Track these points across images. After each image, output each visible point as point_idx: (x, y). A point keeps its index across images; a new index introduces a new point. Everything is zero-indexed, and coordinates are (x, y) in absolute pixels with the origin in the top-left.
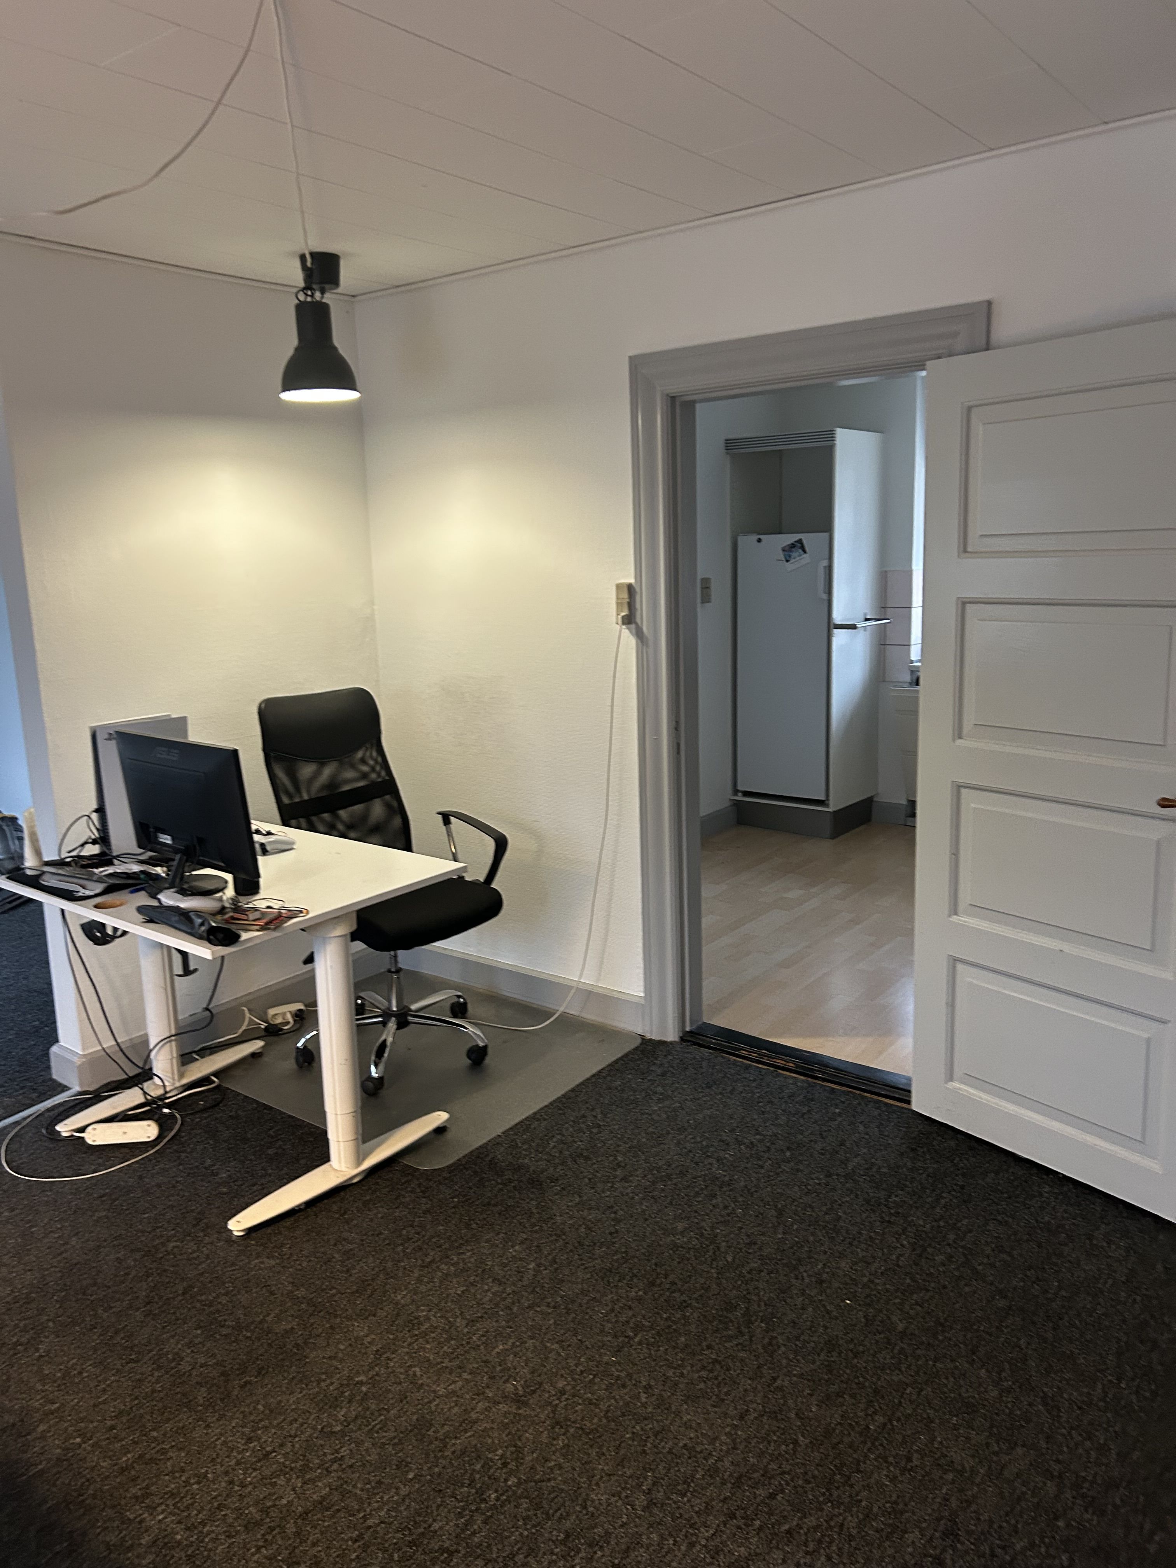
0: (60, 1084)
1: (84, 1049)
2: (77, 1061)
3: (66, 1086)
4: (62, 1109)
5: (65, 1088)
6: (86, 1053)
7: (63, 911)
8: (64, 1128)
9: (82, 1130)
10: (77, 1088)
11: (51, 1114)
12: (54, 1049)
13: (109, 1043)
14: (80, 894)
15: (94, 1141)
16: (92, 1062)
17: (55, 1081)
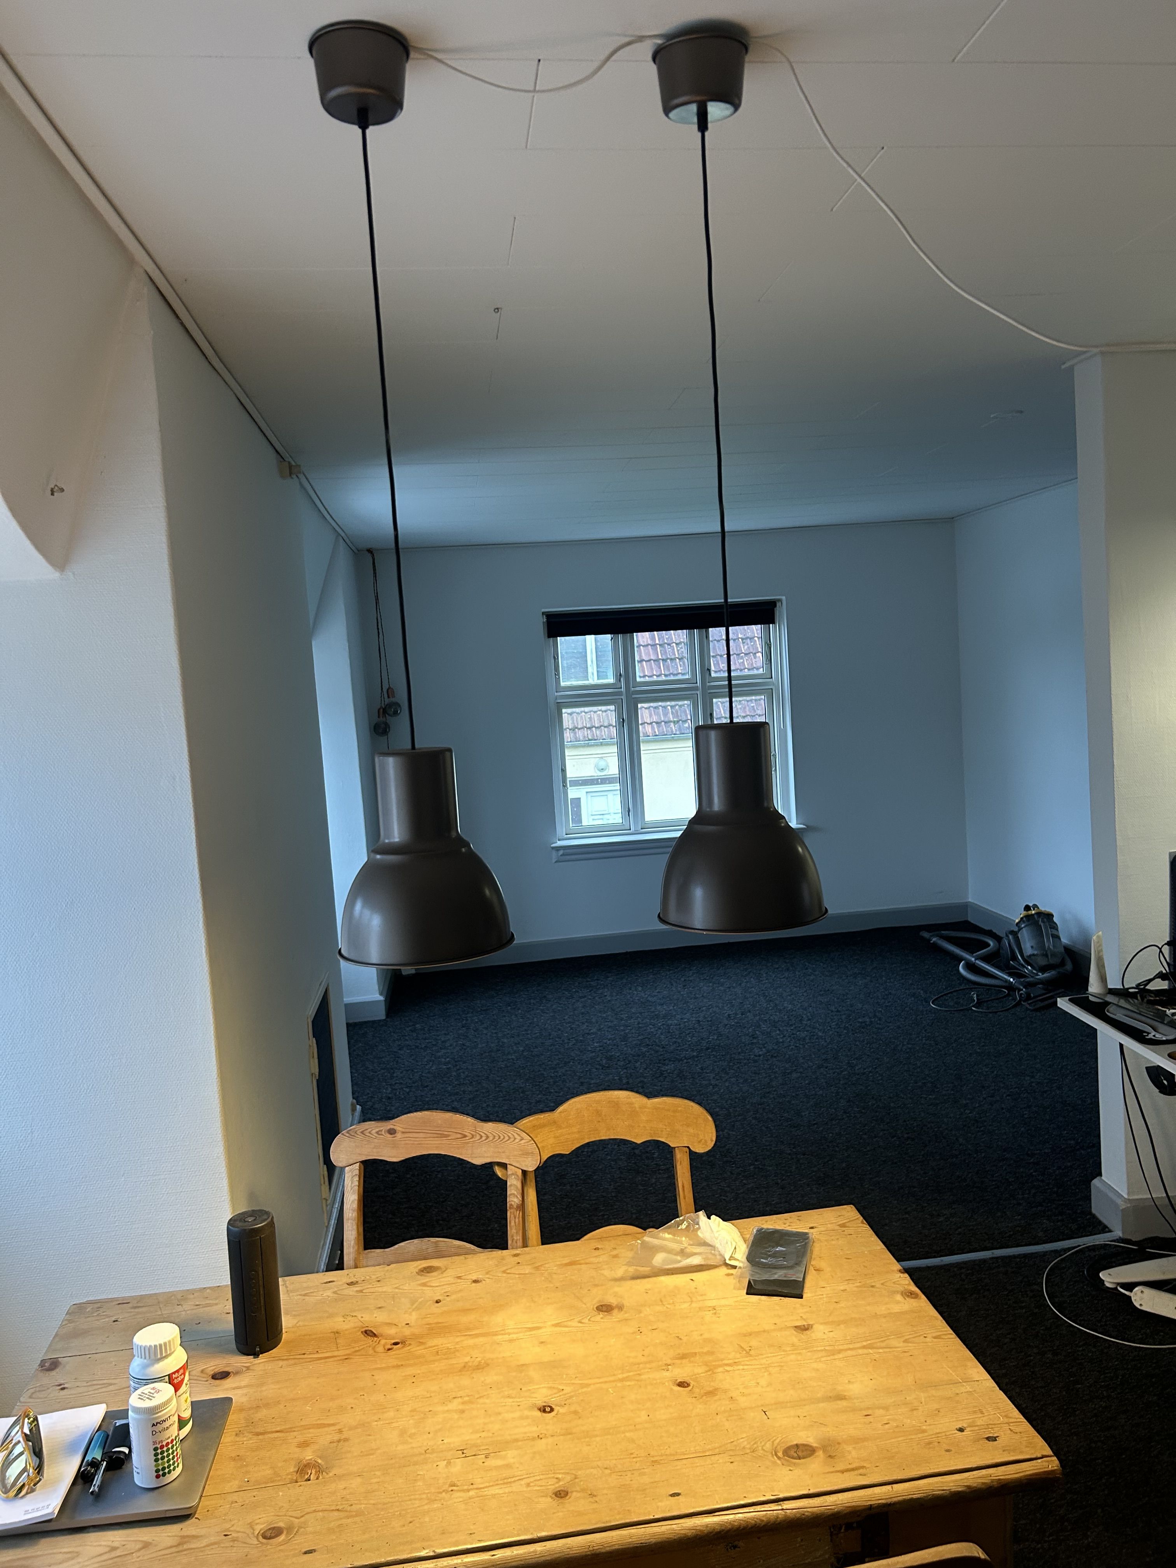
0: (1100, 1223)
1: (1128, 1194)
2: (1123, 1205)
3: (1105, 1227)
4: (1102, 1252)
5: (1105, 1229)
6: (1131, 1198)
7: (1121, 1046)
8: (1110, 1277)
9: (1130, 1286)
10: (1118, 1233)
11: (1092, 1254)
12: (1096, 1182)
13: (1159, 1194)
14: (1150, 1036)
15: (1141, 1305)
16: (1137, 1210)
17: (1094, 1216)
